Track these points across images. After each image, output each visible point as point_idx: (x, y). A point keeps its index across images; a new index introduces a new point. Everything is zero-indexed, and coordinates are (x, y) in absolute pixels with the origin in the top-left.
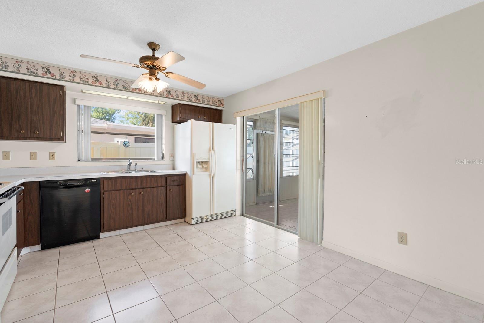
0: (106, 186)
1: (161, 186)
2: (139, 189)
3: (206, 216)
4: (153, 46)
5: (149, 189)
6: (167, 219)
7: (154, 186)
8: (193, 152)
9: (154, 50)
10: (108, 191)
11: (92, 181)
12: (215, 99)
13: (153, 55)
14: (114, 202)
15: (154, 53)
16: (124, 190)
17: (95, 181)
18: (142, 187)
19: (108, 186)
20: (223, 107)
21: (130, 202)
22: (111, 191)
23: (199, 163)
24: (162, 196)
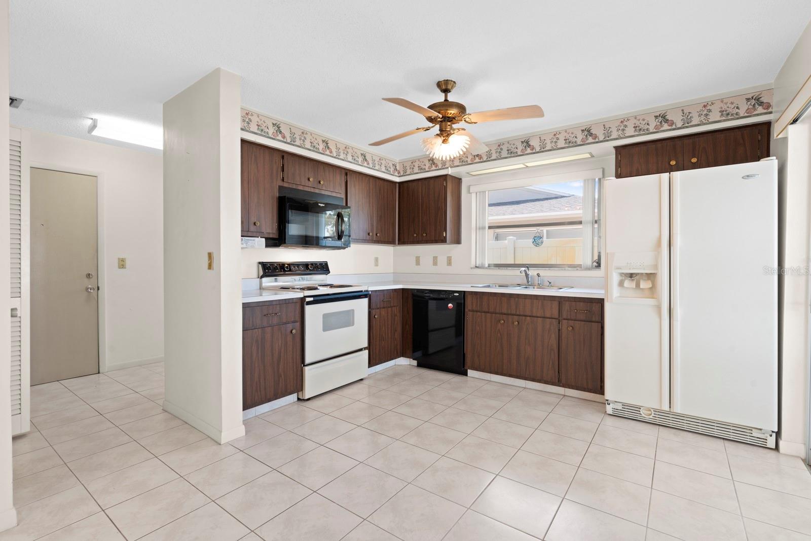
0: (469, 304)
1: (550, 317)
2: (512, 316)
3: (650, 411)
4: (445, 87)
5: (528, 318)
6: (558, 382)
7: (538, 315)
8: (608, 251)
9: (446, 91)
10: (473, 311)
11: (455, 294)
12: (731, 100)
13: (446, 100)
14: (478, 328)
15: (446, 96)
16: (492, 313)
17: (458, 294)
18: (518, 313)
19: (472, 305)
20: (771, 113)
21: (499, 334)
22: (477, 311)
23: (631, 277)
24: (553, 336)
